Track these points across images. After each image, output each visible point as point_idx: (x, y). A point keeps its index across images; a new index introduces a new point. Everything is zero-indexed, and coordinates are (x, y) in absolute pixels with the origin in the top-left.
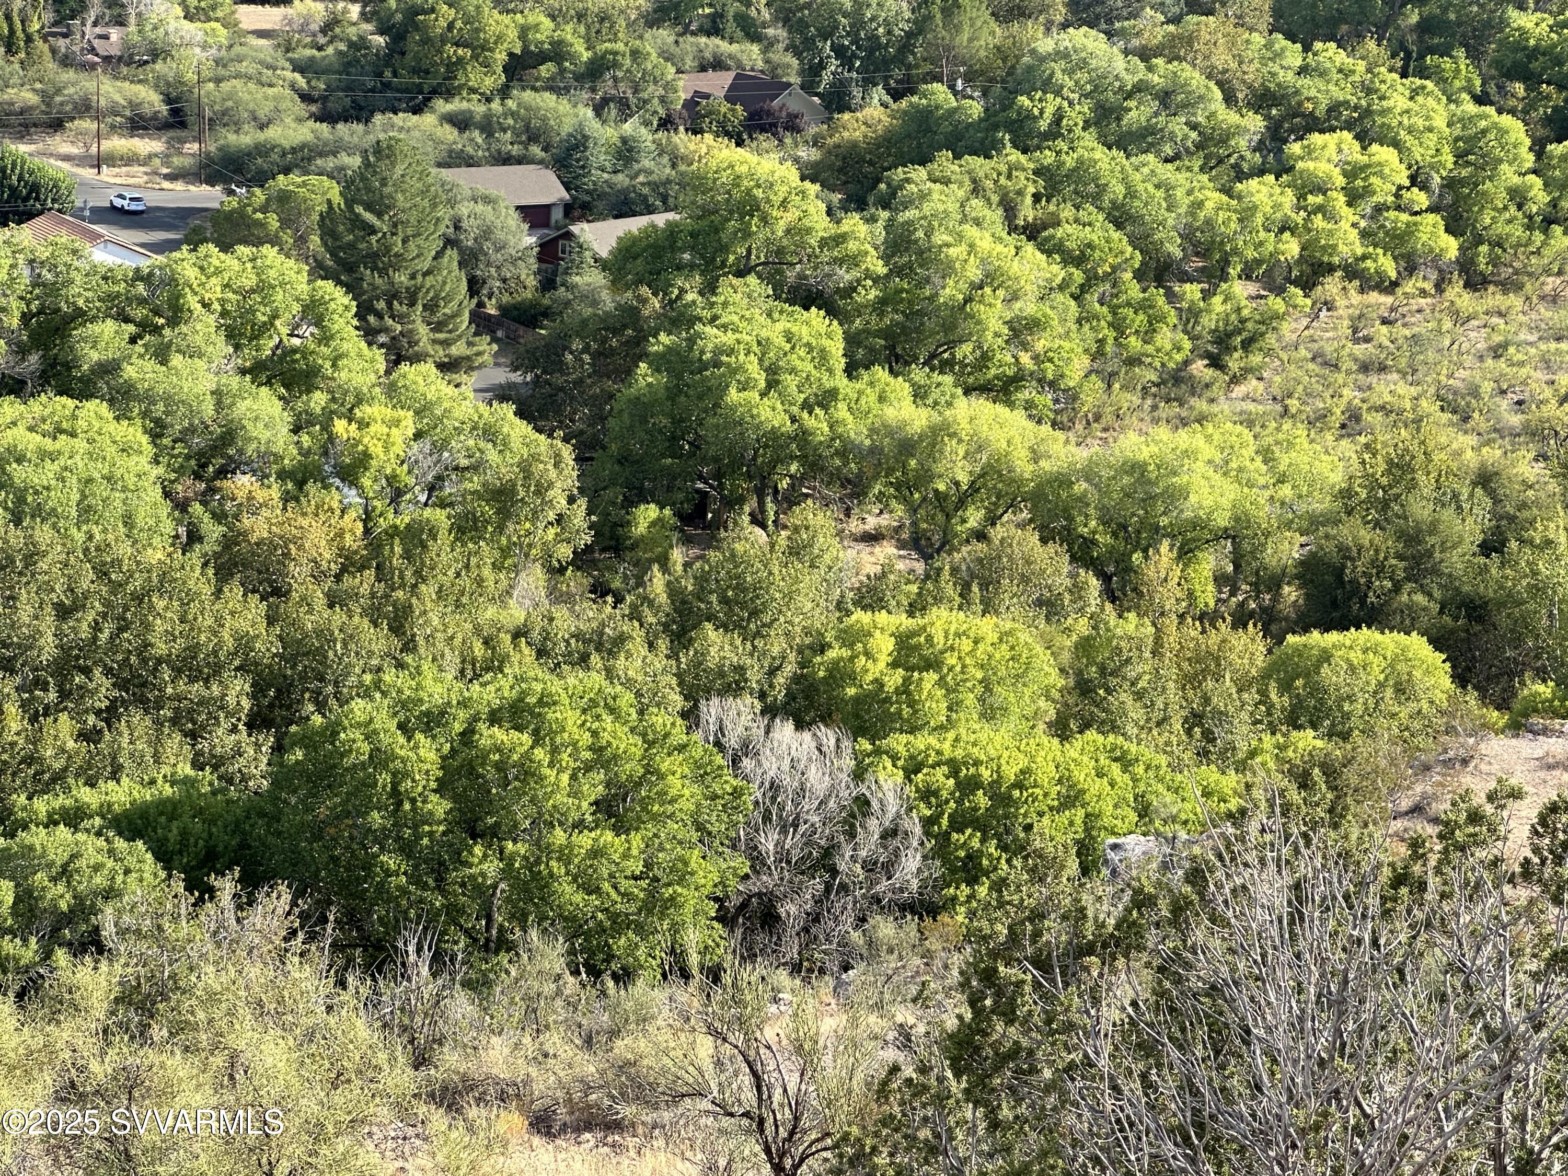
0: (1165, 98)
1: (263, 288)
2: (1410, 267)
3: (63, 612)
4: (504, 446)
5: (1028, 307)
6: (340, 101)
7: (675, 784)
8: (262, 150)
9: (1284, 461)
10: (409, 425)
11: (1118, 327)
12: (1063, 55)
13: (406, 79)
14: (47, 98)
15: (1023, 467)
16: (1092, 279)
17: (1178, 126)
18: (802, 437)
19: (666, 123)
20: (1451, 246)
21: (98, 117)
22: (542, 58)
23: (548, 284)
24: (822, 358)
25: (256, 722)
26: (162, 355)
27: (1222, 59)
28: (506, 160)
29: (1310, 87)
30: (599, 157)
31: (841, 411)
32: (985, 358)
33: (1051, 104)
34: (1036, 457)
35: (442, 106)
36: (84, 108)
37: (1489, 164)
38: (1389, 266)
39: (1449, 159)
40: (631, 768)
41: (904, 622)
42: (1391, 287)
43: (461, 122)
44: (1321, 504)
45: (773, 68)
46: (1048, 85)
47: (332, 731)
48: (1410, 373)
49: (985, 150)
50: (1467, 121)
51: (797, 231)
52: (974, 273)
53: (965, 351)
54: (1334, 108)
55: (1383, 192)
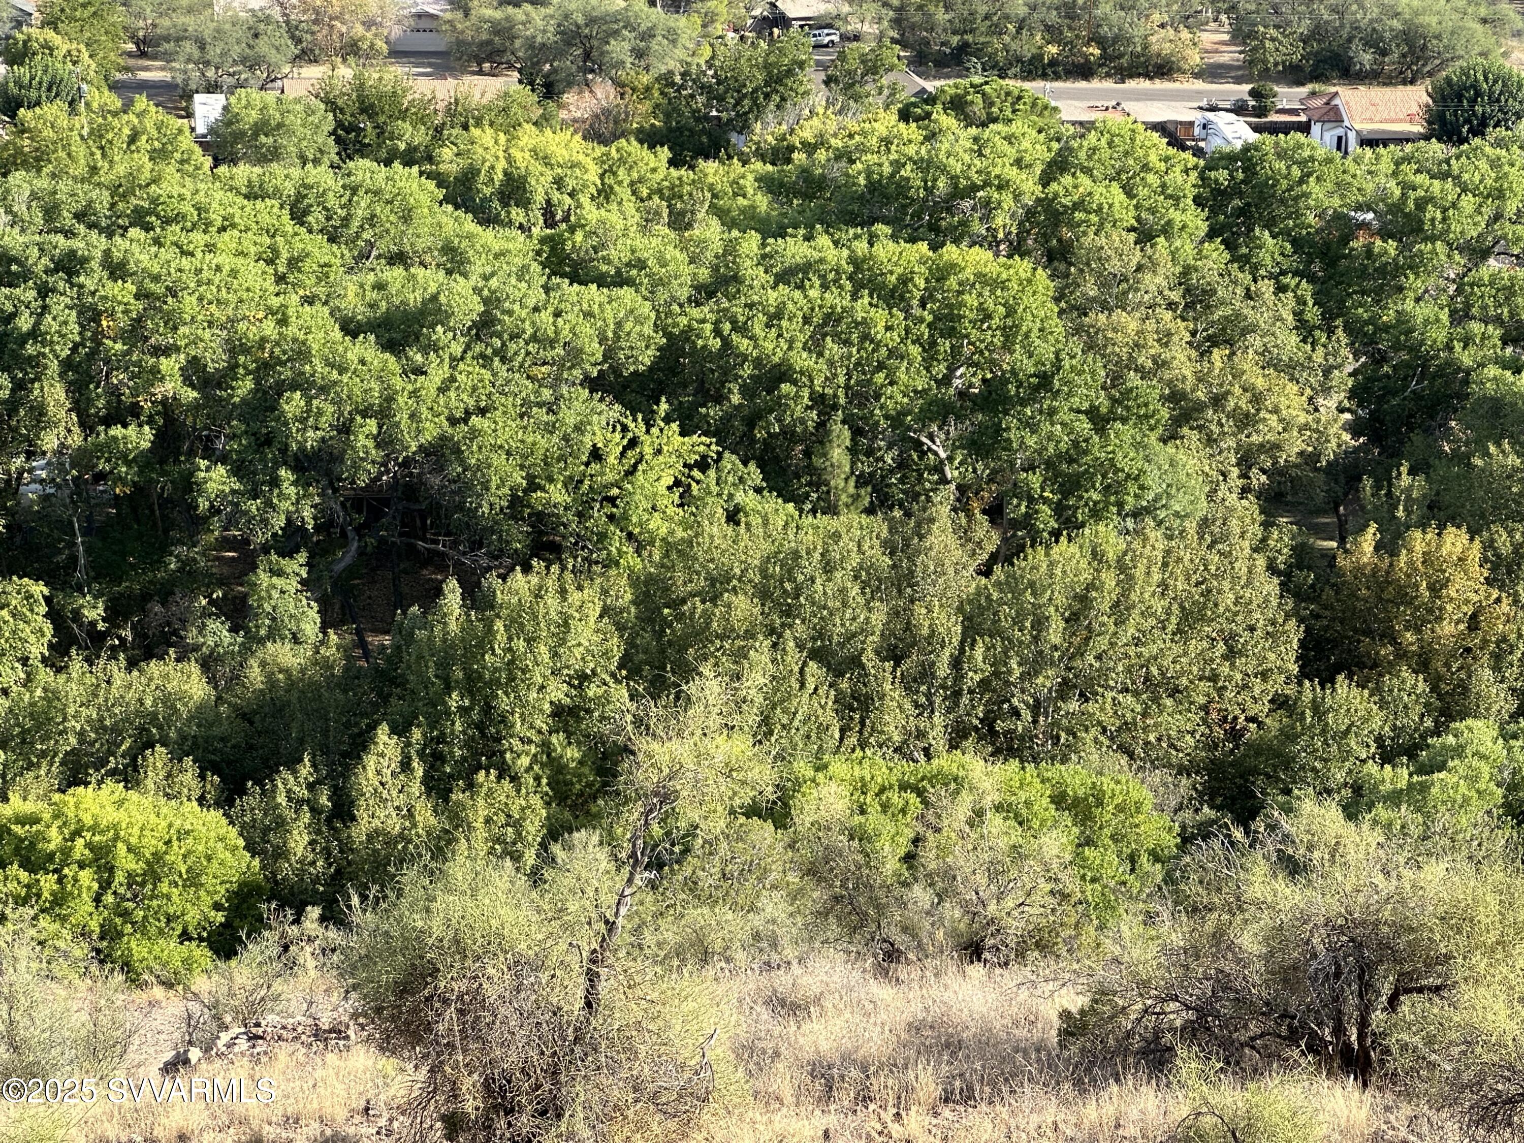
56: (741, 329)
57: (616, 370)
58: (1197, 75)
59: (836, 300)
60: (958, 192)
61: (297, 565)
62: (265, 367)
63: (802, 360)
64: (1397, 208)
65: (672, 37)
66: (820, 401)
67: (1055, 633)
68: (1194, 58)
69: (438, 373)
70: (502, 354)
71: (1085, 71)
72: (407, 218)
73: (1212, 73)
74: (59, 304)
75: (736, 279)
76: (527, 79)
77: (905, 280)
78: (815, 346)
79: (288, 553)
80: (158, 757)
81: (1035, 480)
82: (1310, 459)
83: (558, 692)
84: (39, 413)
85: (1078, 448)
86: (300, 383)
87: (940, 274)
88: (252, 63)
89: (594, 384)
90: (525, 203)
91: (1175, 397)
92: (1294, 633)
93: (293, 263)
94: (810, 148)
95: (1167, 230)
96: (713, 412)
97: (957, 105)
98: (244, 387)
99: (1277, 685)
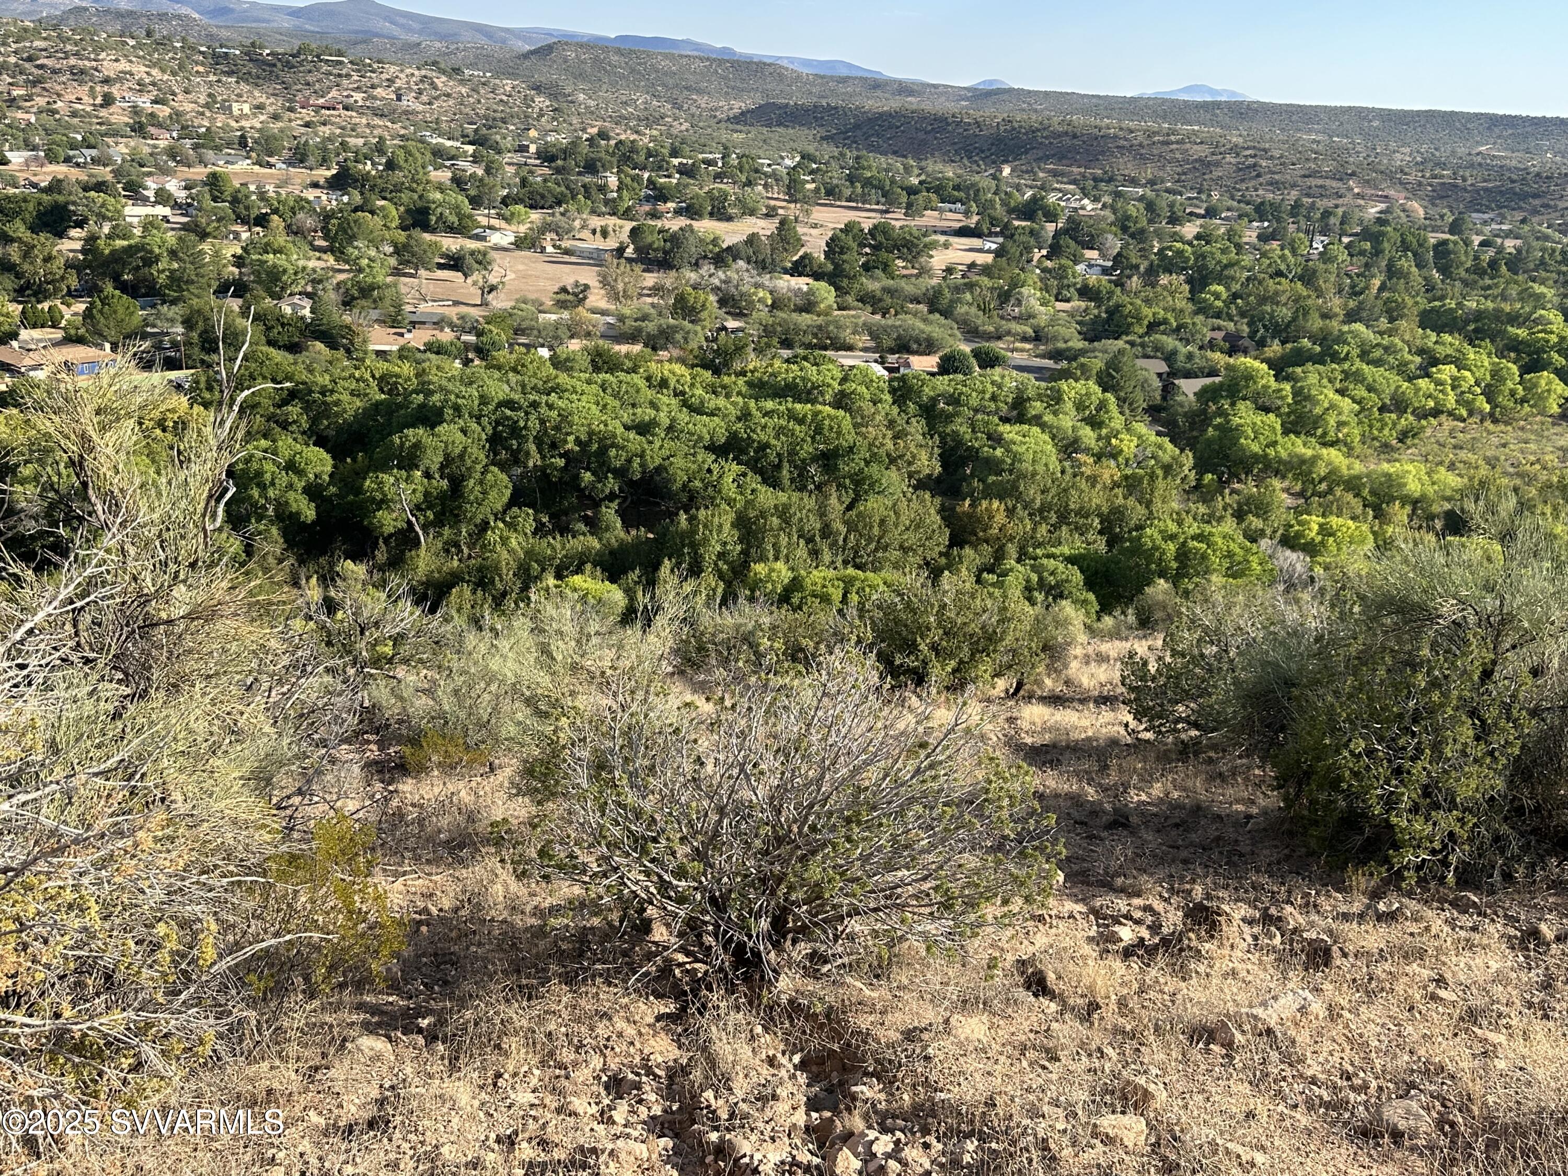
0: (1386, 349)
1: (1088, 395)
2: (1471, 413)
3: (1043, 492)
4: (1165, 451)
5: (1344, 418)
6: (1092, 334)
7: (1254, 565)
8: (1069, 349)
9: (1435, 477)
10: (1135, 442)
11: (1371, 426)
12: (1350, 332)
13: (1112, 328)
14: (997, 329)
15: (1345, 471)
16: (1363, 410)
17: (1391, 359)
18: (1266, 455)
19: (1201, 348)
20: (1487, 408)
21: (1014, 335)
22: (1160, 324)
23: (1164, 398)
24: (1273, 429)
25: (1101, 532)
26: (1055, 413)
27: (1407, 337)
28: (1148, 357)
29: (1439, 348)
30: (1181, 358)
31: (1279, 448)
32: (1325, 434)
33: (1346, 349)
34: (1349, 468)
35: (1125, 338)
36: (1009, 333)
37: (1502, 380)
38: (1464, 413)
39: (1488, 377)
40: (1237, 558)
41: (1321, 520)
42: (1464, 420)
43: (1132, 344)
44: (1448, 493)
45: (1237, 330)
46: (1345, 342)
47: (1139, 538)
48: (1473, 450)
49: (1323, 363)
50: (1493, 364)
51: (1266, 387)
52: (1326, 405)
53: (1319, 432)
54: (1447, 356)
55: (1465, 387)
56: (754, 431)
57: (713, 443)
58: (862, 350)
59: (783, 422)
60: (814, 387)
61: (615, 505)
62: (600, 441)
63: (773, 442)
64: (952, 396)
65: (696, 333)
66: (778, 455)
67: (876, 531)
68: (860, 345)
69: (658, 444)
70: (678, 438)
71: (825, 348)
72: (638, 391)
73: (865, 350)
74: (532, 417)
75: (750, 414)
76: (646, 345)
77: (805, 416)
78: (777, 437)
79: (611, 501)
80: (588, 566)
81: (847, 481)
82: (929, 476)
83: (718, 548)
84: (528, 454)
85: (861, 471)
86: (613, 445)
87: (816, 414)
88: (556, 338)
89: (706, 448)
90: (667, 388)
91: (888, 455)
92: (947, 532)
93: (605, 406)
94: (752, 372)
95: (880, 401)
96: (744, 458)
97: (805, 358)
98: (595, 446)
99: (942, 549)
